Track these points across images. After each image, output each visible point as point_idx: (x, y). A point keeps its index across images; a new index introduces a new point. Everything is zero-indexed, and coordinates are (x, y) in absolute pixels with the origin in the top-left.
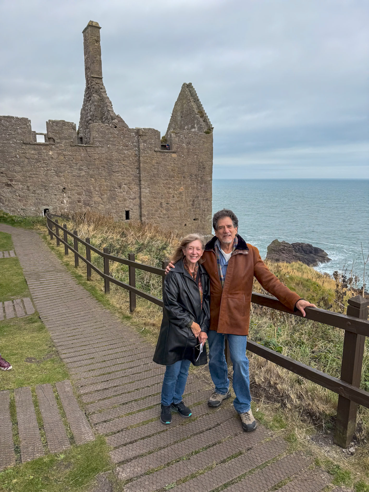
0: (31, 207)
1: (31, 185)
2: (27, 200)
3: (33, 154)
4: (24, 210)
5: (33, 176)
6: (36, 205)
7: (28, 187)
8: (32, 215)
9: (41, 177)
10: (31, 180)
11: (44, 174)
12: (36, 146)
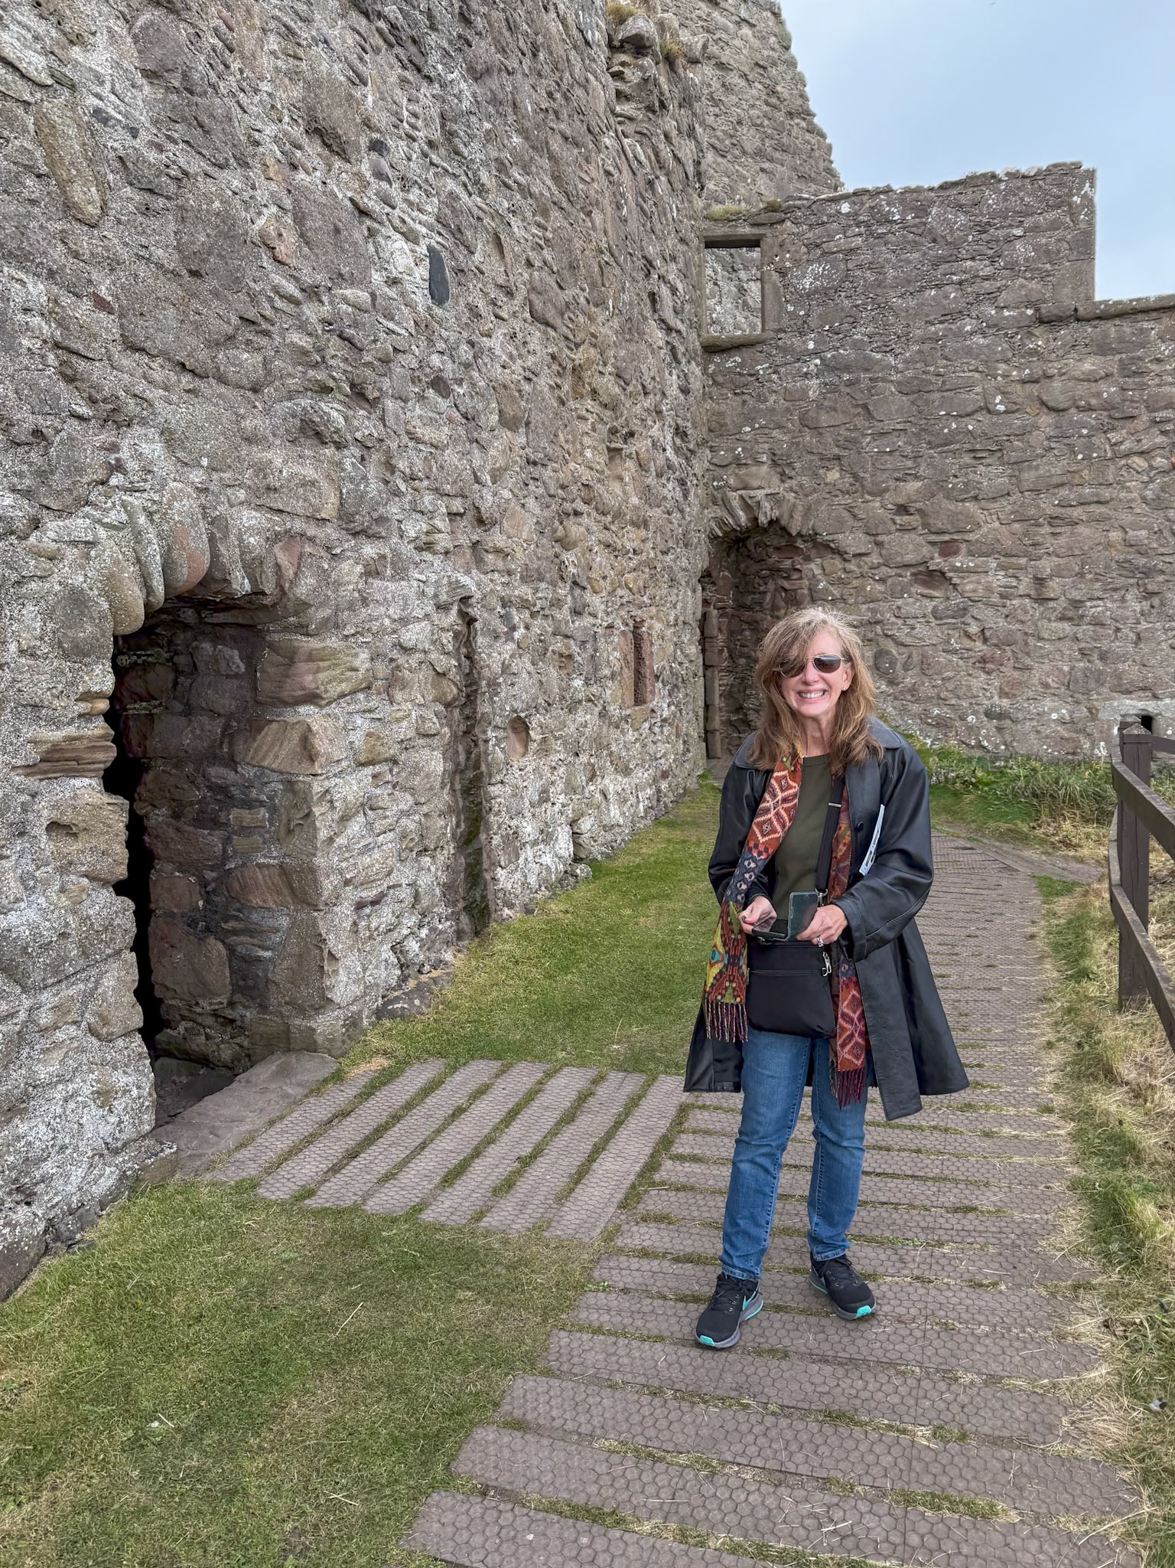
0: (1048, 704)
1: (1058, 573)
2: (1028, 661)
3: (1091, 379)
4: (1001, 716)
5: (1077, 513)
6: (1075, 687)
7: (1040, 581)
8: (1046, 750)
9: (1126, 518)
10: (1062, 540)
11: (1144, 499)
12: (1111, 329)
